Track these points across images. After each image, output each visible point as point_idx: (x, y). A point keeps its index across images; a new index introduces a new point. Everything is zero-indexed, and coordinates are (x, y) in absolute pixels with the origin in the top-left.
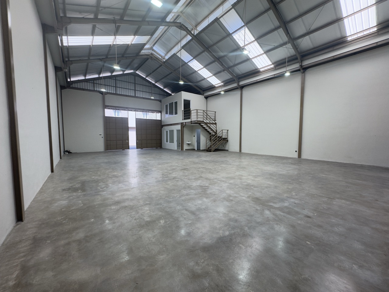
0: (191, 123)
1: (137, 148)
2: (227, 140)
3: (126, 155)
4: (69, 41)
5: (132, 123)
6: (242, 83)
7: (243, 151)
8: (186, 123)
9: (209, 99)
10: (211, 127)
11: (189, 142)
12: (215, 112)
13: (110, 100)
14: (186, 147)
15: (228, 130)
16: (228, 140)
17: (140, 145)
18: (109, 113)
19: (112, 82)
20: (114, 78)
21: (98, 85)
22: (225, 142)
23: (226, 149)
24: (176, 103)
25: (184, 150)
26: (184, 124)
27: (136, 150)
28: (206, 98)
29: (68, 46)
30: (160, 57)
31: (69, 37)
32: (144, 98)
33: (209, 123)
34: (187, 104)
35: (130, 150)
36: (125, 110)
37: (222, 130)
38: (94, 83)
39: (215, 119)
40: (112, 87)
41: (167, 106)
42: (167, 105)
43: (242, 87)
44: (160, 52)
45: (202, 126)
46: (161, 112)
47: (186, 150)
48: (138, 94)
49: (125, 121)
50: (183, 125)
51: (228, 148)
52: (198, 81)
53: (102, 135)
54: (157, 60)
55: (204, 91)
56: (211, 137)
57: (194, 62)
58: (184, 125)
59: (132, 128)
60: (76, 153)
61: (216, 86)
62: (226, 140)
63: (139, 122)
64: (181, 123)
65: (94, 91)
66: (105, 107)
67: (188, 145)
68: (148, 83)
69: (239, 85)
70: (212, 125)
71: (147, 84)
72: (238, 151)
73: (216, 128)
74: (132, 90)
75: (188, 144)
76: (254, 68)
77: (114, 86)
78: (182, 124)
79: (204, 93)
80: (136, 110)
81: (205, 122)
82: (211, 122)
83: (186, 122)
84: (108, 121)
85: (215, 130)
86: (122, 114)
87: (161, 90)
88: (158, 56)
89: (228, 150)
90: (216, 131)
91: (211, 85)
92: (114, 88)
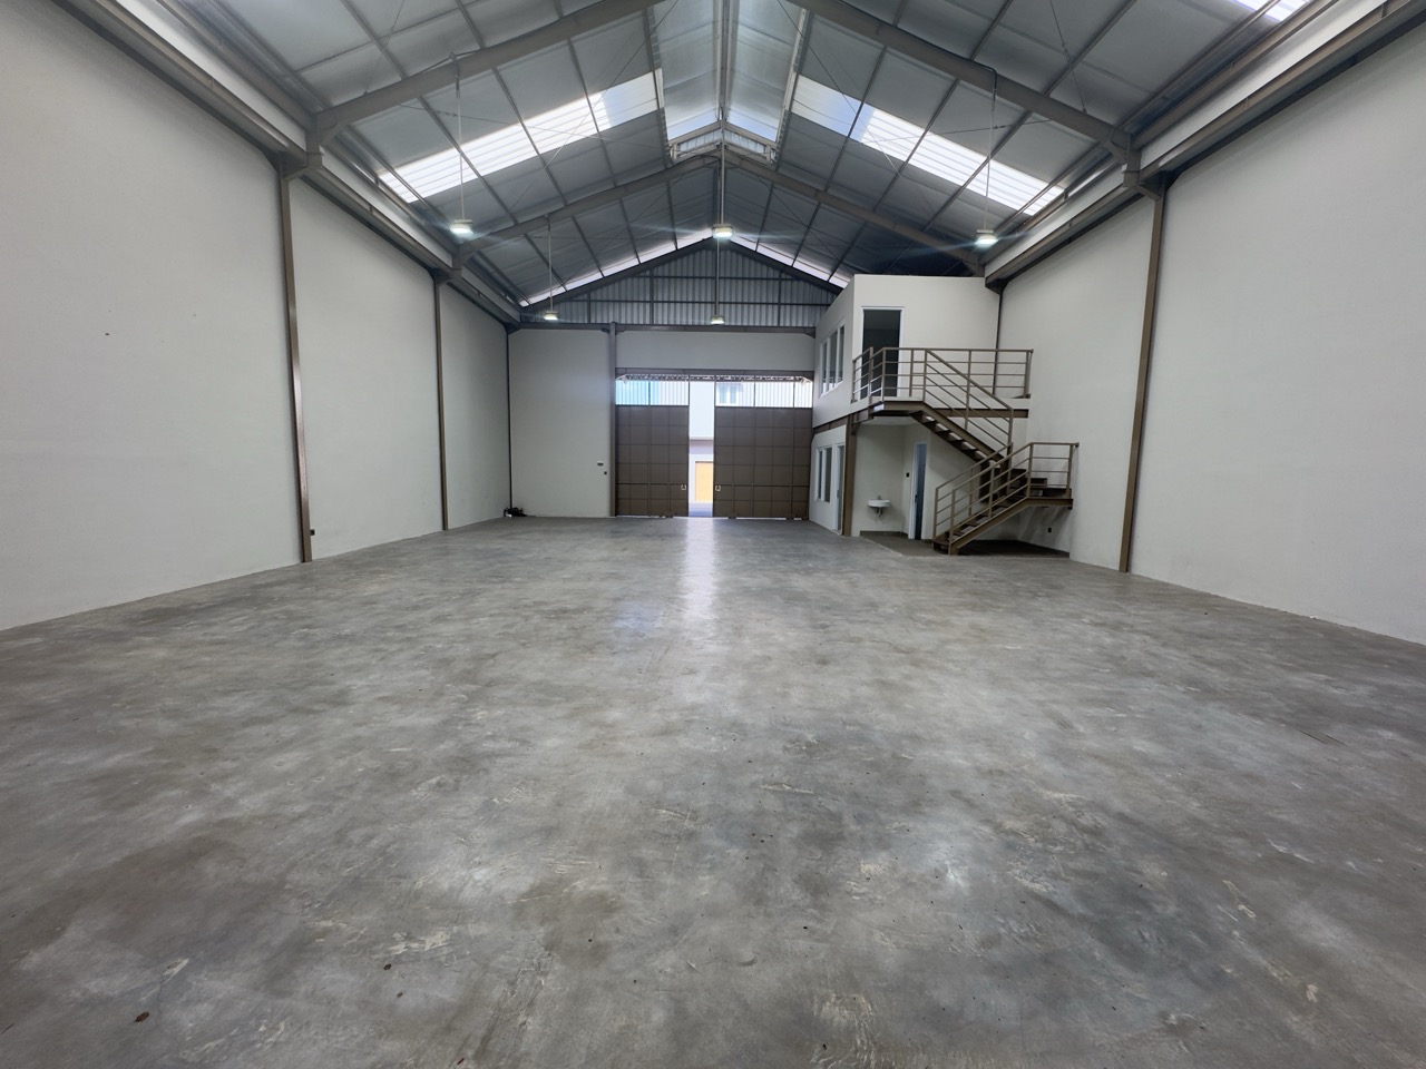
1: (714, 515)
2: (1065, 497)
3: (678, 535)
4: (412, 185)
5: (702, 426)
6: (1162, 151)
7: (1142, 566)
8: (860, 416)
10: (971, 429)
11: (879, 498)
12: (1031, 352)
13: (633, 348)
14: (862, 522)
15: (1074, 446)
16: (1070, 501)
17: (724, 507)
18: (630, 393)
19: (640, 287)
20: (648, 273)
21: (599, 304)
22: (1058, 508)
23: (1061, 547)
24: (844, 329)
25: (856, 532)
26: (855, 419)
27: (710, 521)
28: (999, 285)
29: (423, 199)
30: (760, 150)
33: (960, 412)
35: (689, 519)
36: (680, 379)
37: (1031, 445)
38: (589, 301)
39: (1026, 387)
40: (641, 305)
41: (825, 348)
42: (826, 343)
43: (1163, 182)
44: (757, 126)
45: (931, 425)
47: (862, 533)
49: (679, 415)
50: (852, 425)
51: (1071, 540)
53: (606, 467)
56: (985, 478)
58: (854, 426)
59: (701, 442)
61: (1028, 212)
62: (1060, 499)
63: (724, 416)
64: (850, 416)
65: (590, 326)
66: (617, 373)
67: (875, 515)
69: (1134, 171)
70: (980, 421)
71: (764, 271)
72: (1114, 563)
73: (1009, 434)
74: (706, 303)
75: (877, 510)
77: (648, 299)
78: (849, 419)
79: (980, 268)
80: (718, 375)
82: (974, 404)
83: (858, 412)
84: (619, 415)
86: (667, 393)
88: (752, 146)
89: (1066, 555)
90: (1009, 451)
92: (648, 306)
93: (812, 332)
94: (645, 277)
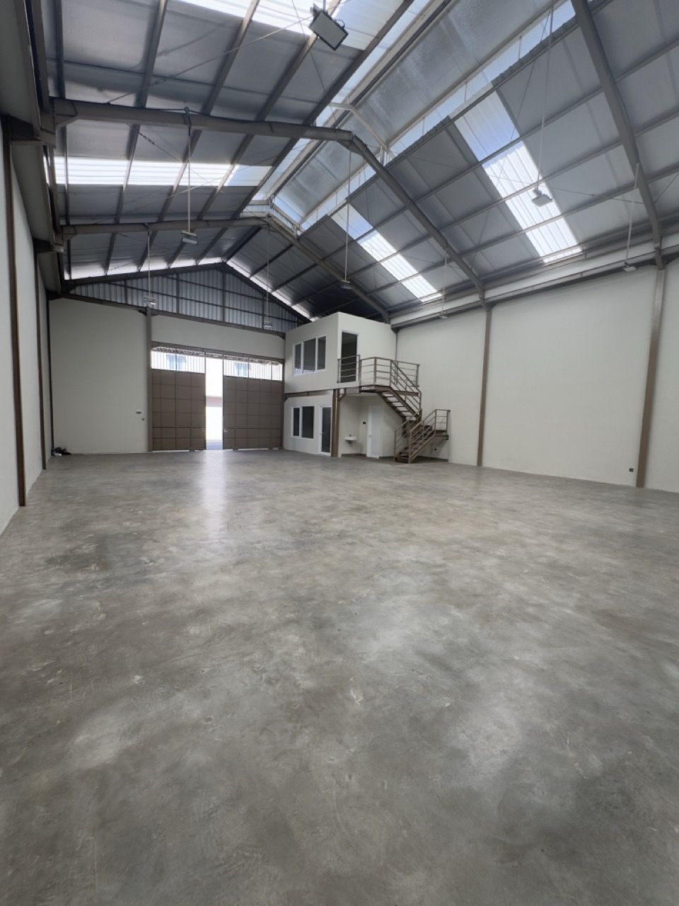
0: (361, 391)
1: (224, 449)
2: (444, 434)
3: (198, 463)
4: (69, 173)
5: (214, 388)
6: (492, 294)
7: (487, 463)
8: (347, 390)
9: (402, 333)
10: (408, 402)
11: (350, 436)
12: (418, 365)
13: (164, 328)
14: (343, 449)
15: (449, 411)
16: (448, 436)
17: (230, 441)
18: (160, 361)
19: (169, 287)
20: (175, 276)
21: (135, 291)
22: (440, 439)
23: (442, 456)
24: (322, 341)
25: (340, 455)
26: (342, 392)
27: (221, 452)
28: (396, 330)
29: (68, 185)
30: (289, 225)
31: (70, 160)
32: (244, 327)
33: (403, 393)
34: (350, 343)
35: (207, 452)
36: (197, 355)
37: (436, 411)
38: (126, 287)
39: (417, 382)
40: (170, 298)
41: (298, 347)
42: (300, 345)
43: (490, 306)
44: (289, 211)
45: (385, 398)
46: (283, 362)
47: (343, 455)
48: (232, 317)
49: (197, 381)
50: (339, 395)
51: (449, 453)
52: (378, 286)
53: (144, 414)
54: (282, 232)
55: (390, 312)
56: (405, 426)
57: (373, 238)
58: (341, 396)
59: (215, 399)
60: (81, 455)
61: (423, 301)
62: (443, 435)
63: (230, 383)
64: (334, 390)
65: (126, 305)
66: (152, 345)
67: (348, 445)
68: (254, 291)
69: (483, 299)
70: (410, 397)
71: (254, 293)
72: (474, 462)
73: (420, 404)
74: (217, 305)
75: (350, 442)
76: (527, 256)
77: (175, 295)
78: (336, 391)
79: (390, 319)
80: (224, 354)
81: (395, 388)
82: (408, 390)
83: (345, 389)
84: (157, 380)
85: (416, 411)
86: (190, 364)
87: (286, 310)
88: (285, 222)
89: (446, 460)
90: (421, 412)
91: (411, 298)
92: (175, 300)
93: (283, 336)
94: (172, 279)
